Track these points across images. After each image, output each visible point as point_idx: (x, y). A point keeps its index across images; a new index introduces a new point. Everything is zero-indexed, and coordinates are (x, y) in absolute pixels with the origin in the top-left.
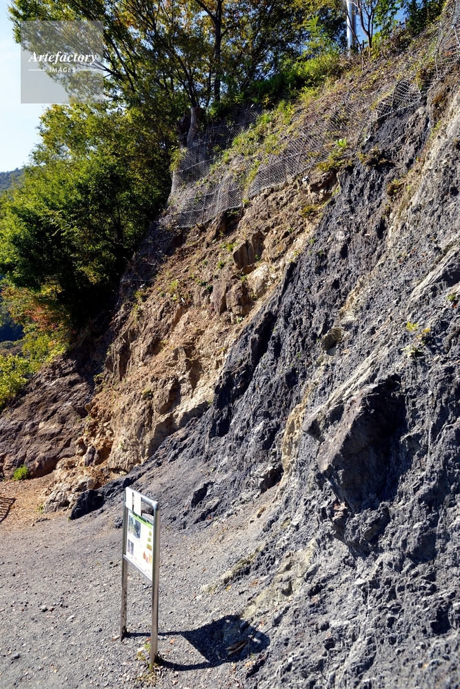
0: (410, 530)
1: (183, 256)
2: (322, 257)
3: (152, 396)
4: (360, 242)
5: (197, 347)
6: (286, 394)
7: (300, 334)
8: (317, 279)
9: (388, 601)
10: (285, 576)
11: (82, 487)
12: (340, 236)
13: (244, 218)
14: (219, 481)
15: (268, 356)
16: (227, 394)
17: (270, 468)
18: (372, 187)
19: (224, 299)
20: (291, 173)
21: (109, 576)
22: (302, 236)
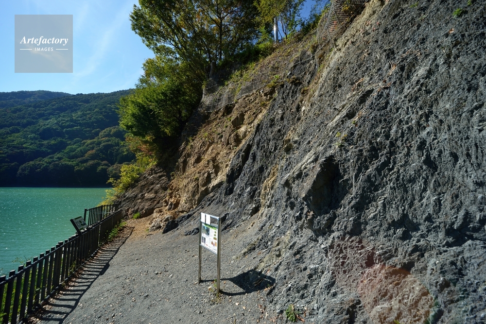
0: (348, 221)
1: (209, 123)
2: (272, 120)
3: (198, 180)
4: (289, 113)
5: (217, 159)
6: (259, 176)
7: (264, 151)
8: (270, 130)
9: (339, 254)
10: (277, 248)
11: (167, 220)
12: (280, 112)
13: (235, 108)
14: (231, 213)
15: (250, 161)
16: (232, 177)
17: (254, 206)
18: (293, 92)
19: (228, 140)
20: (255, 89)
21: (186, 256)
22: (261, 114)
